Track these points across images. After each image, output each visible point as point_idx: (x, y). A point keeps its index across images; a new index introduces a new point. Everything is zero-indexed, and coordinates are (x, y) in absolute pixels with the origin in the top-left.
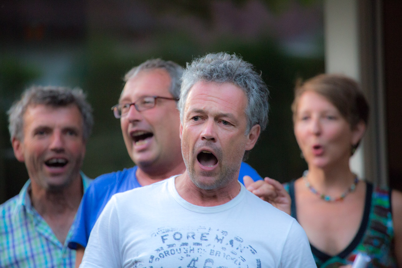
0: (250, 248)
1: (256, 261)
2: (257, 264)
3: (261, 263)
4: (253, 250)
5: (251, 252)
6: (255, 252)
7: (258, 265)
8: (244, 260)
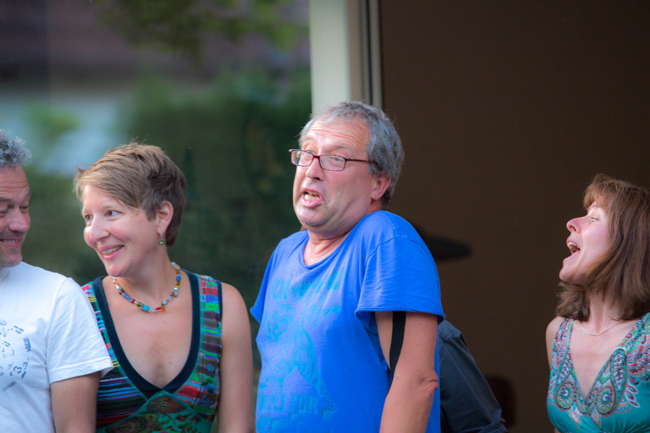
0: (15, 329)
1: (23, 341)
2: (24, 344)
3: (30, 341)
4: (18, 330)
5: (16, 333)
6: (21, 331)
7: (26, 345)
8: (8, 345)
